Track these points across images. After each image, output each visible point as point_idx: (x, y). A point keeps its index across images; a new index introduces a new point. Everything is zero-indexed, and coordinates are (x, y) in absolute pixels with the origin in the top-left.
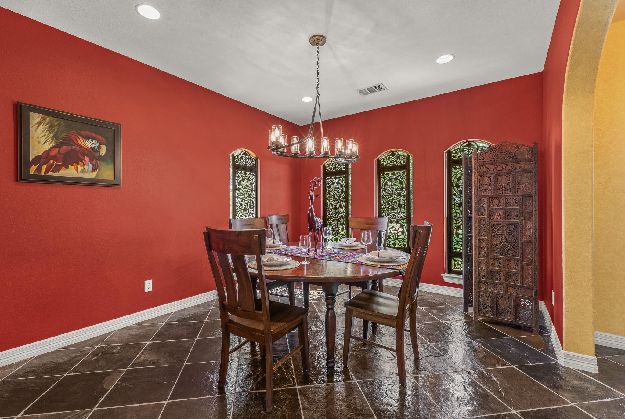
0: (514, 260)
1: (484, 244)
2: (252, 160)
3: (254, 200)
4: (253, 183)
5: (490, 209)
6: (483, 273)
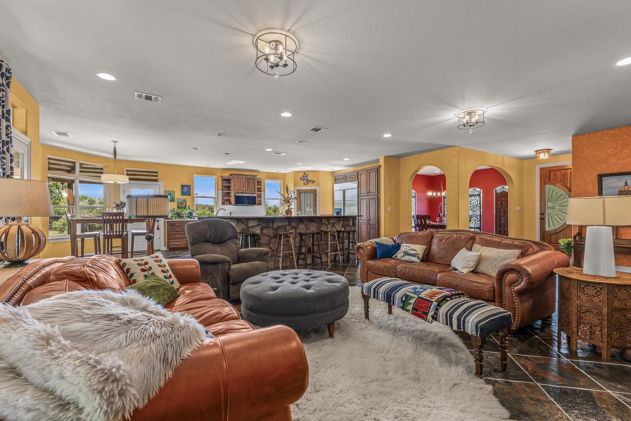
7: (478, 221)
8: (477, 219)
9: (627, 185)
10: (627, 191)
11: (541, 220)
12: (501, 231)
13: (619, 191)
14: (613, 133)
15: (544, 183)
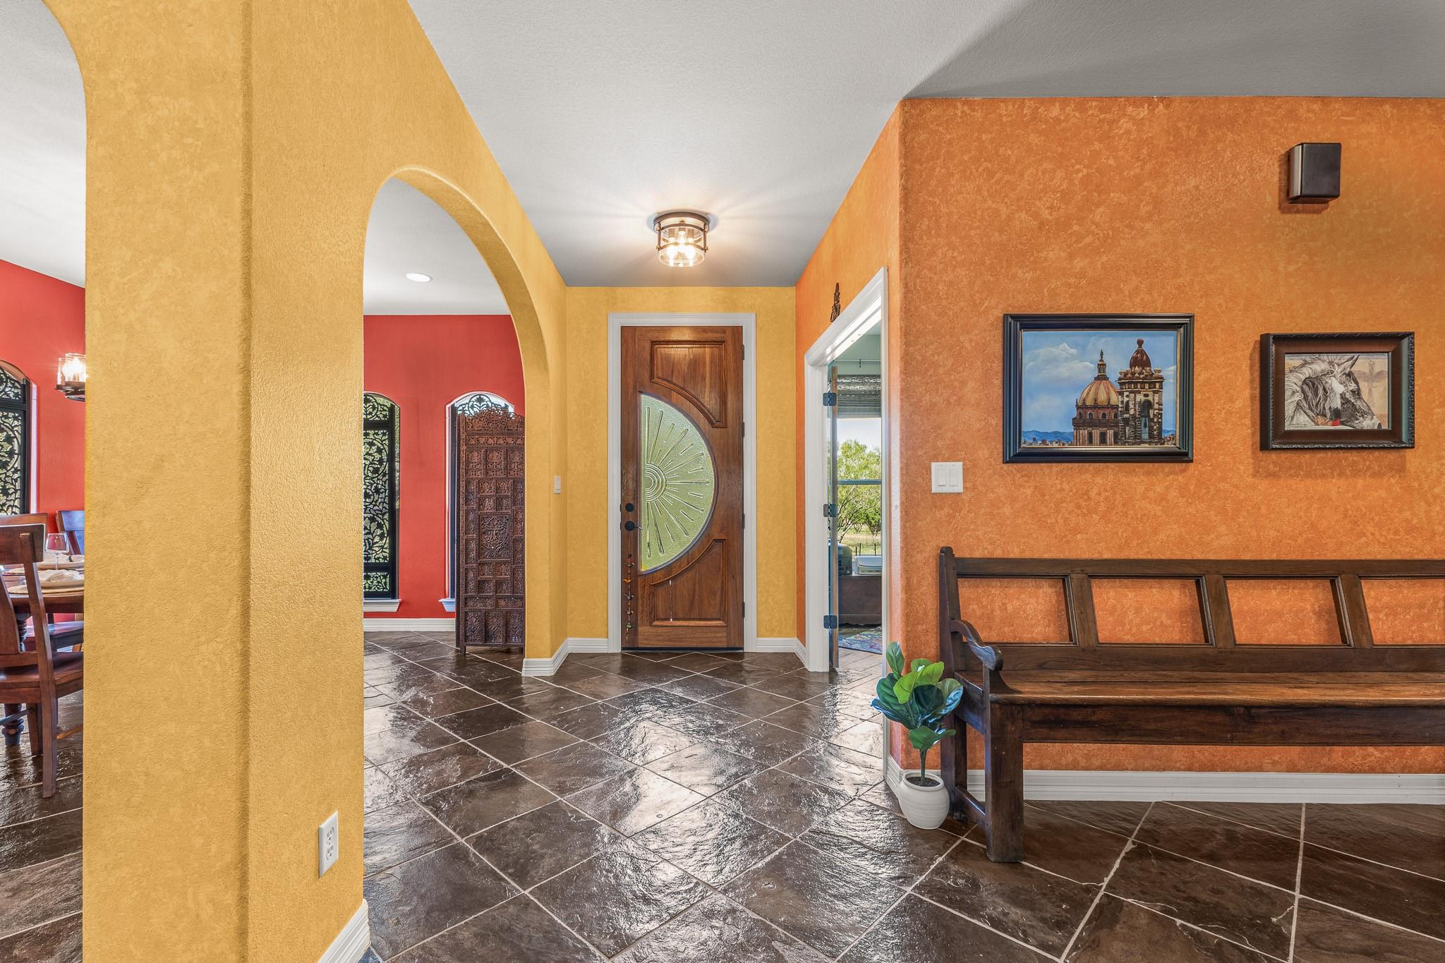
0: (505, 563)
1: (473, 545)
2: (13, 384)
3: (16, 476)
4: (15, 437)
5: (479, 496)
6: (472, 585)
7: (382, 536)
8: (380, 526)
9: (1105, 378)
10: (1103, 407)
11: (626, 531)
12: (483, 582)
13: (1078, 407)
14: (1057, 120)
15: (635, 387)
